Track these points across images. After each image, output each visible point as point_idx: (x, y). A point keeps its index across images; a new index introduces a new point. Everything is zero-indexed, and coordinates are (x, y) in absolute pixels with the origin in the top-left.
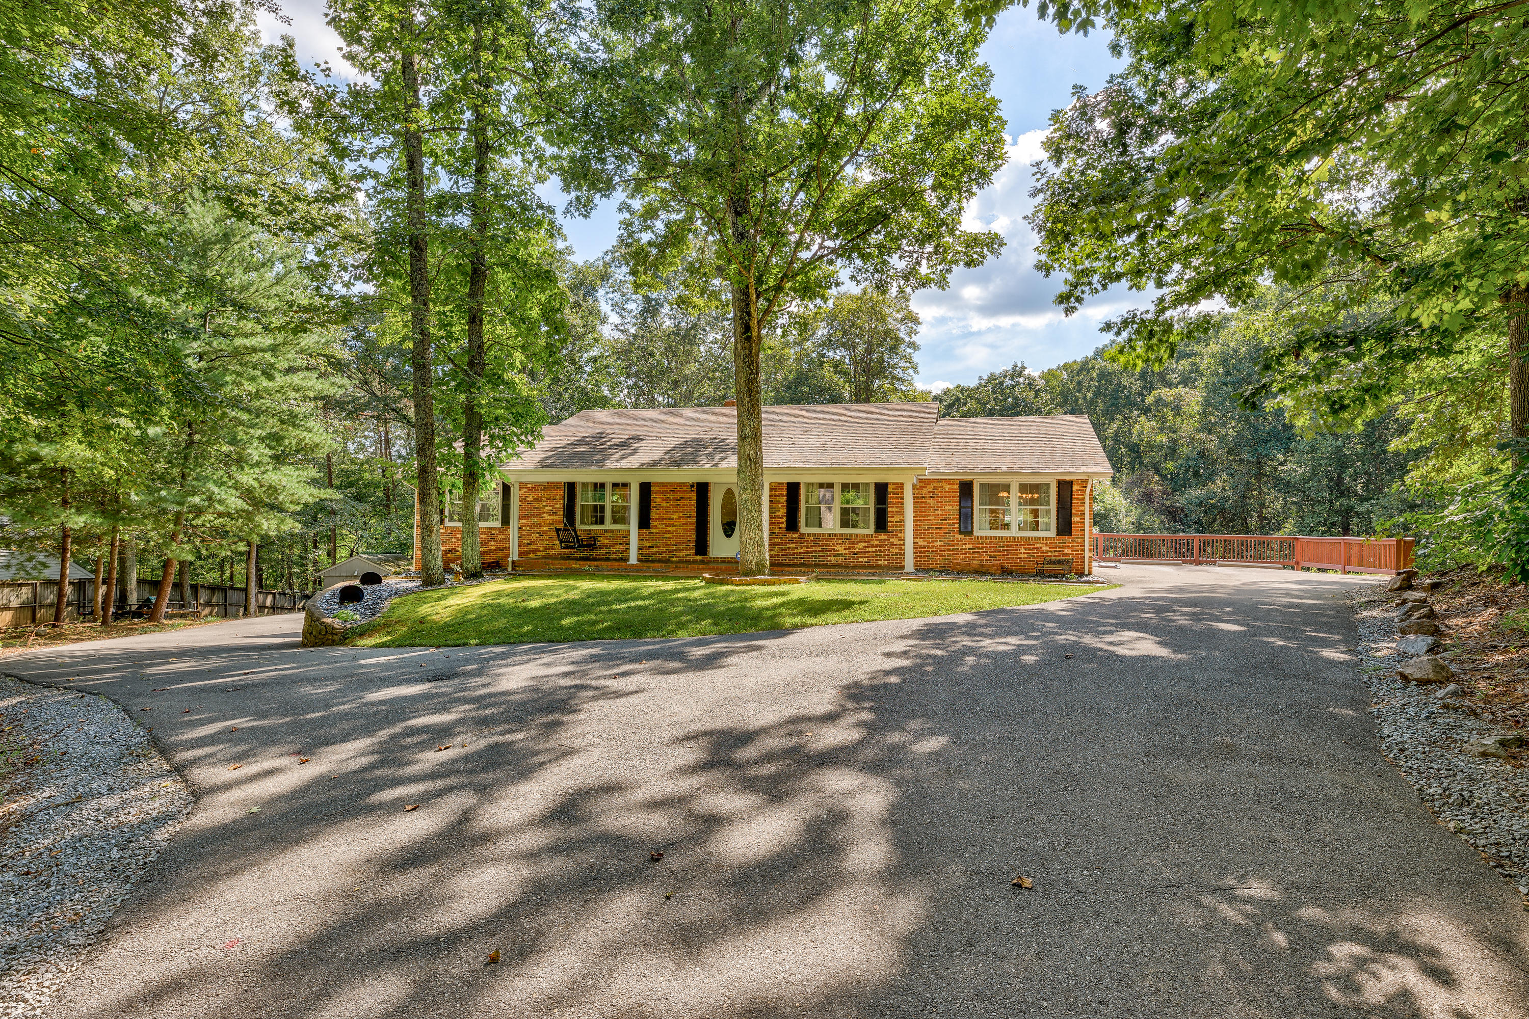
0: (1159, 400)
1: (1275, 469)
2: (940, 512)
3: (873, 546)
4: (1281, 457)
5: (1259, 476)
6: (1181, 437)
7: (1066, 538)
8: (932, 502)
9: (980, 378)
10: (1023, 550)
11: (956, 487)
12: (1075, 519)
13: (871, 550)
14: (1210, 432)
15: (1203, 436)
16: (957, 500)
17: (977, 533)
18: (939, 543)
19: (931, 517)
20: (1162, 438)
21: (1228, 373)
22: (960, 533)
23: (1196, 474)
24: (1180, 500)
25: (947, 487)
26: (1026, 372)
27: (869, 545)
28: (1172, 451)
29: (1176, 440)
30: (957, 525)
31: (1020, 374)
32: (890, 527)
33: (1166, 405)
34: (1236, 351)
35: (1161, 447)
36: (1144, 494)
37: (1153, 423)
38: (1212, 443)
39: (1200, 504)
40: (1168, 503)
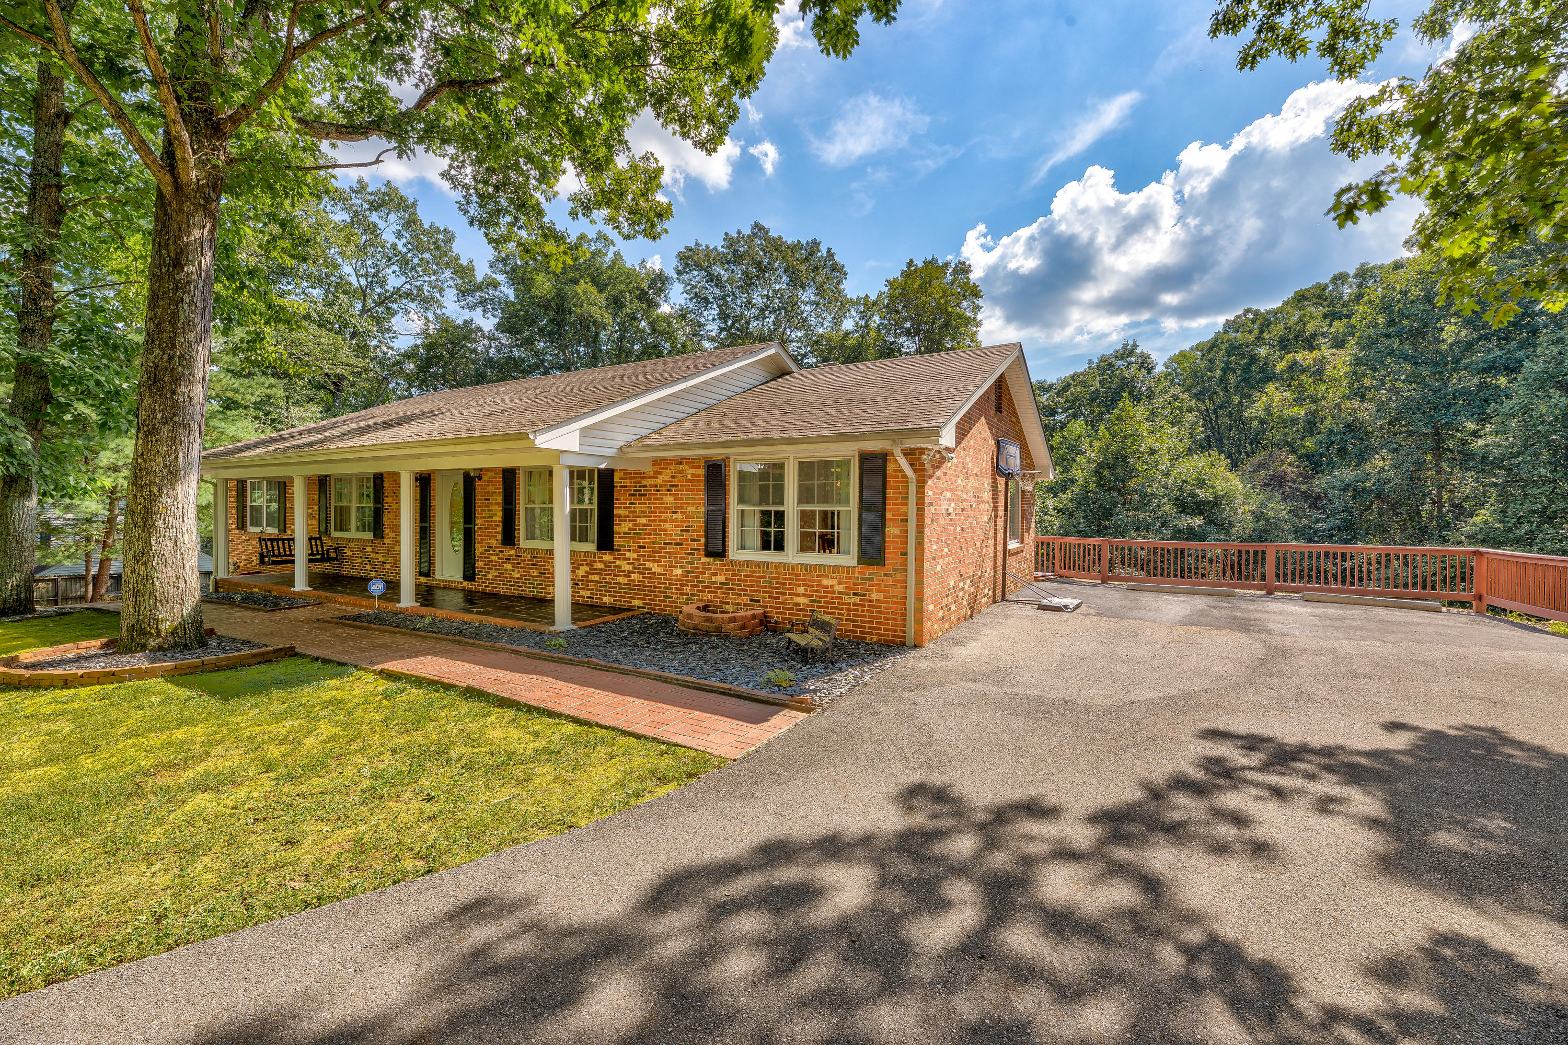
0: (1293, 366)
1: (1464, 442)
2: (679, 517)
3: (598, 572)
4: (1471, 426)
5: (1438, 449)
6: (1323, 408)
7: (874, 569)
8: (669, 499)
9: (1090, 362)
10: (801, 590)
11: (702, 472)
12: (892, 531)
13: (593, 577)
14: (1363, 398)
15: (1356, 404)
16: (703, 494)
17: (734, 554)
18: (678, 571)
19: (668, 526)
20: (1300, 412)
21: (1391, 323)
22: (708, 554)
23: (1342, 451)
24: (1320, 483)
25: (689, 472)
26: (1138, 351)
27: (593, 571)
28: (1311, 425)
29: (1317, 411)
30: (703, 540)
31: (1131, 353)
32: (617, 542)
33: (1304, 370)
34: (1405, 293)
35: (1294, 421)
36: (1273, 477)
37: (1287, 394)
38: (1365, 412)
39: (1345, 489)
40: (1304, 488)
